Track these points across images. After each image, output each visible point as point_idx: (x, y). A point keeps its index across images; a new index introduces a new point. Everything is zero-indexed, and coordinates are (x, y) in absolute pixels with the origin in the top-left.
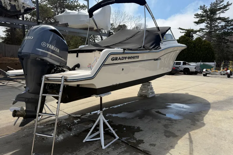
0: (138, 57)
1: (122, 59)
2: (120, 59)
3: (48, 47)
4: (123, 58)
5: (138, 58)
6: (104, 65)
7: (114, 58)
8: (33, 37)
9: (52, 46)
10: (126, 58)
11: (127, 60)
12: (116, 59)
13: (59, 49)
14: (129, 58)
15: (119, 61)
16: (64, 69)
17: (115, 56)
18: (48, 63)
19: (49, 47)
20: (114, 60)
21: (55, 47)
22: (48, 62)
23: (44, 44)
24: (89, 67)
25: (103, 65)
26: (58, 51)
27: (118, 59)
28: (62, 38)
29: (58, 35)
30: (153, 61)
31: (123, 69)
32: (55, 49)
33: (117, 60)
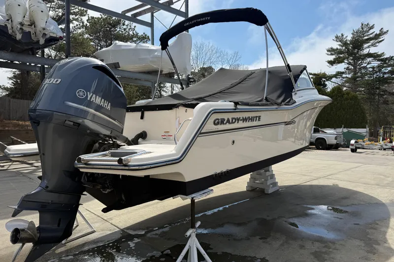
0: (259, 117)
1: (233, 123)
2: (229, 123)
3: (89, 99)
4: (234, 120)
5: (259, 120)
6: (201, 133)
7: (218, 119)
8: (60, 80)
9: (98, 97)
10: (238, 120)
11: (241, 124)
12: (222, 122)
13: (110, 104)
14: (245, 120)
15: (228, 126)
16: (119, 142)
17: (220, 116)
18: (88, 131)
19: (91, 98)
20: (218, 124)
21: (103, 100)
22: (89, 128)
23: (81, 94)
24: (164, 137)
25: (199, 133)
26: (109, 107)
27: (225, 122)
28: (115, 83)
29: (108, 77)
30: (283, 126)
31: (233, 142)
32: (102, 103)
33: (224, 124)
